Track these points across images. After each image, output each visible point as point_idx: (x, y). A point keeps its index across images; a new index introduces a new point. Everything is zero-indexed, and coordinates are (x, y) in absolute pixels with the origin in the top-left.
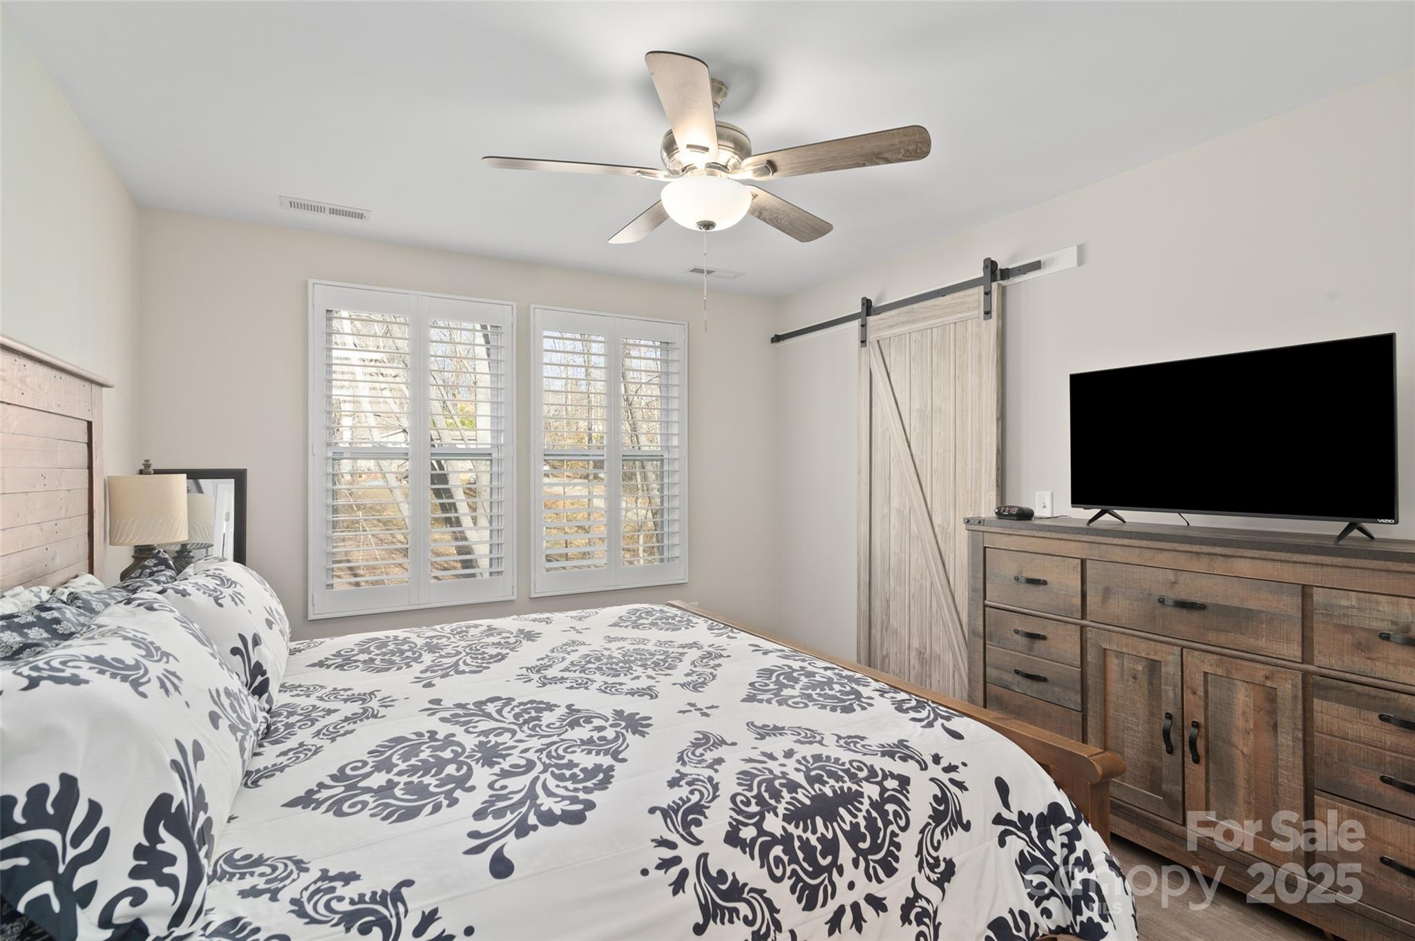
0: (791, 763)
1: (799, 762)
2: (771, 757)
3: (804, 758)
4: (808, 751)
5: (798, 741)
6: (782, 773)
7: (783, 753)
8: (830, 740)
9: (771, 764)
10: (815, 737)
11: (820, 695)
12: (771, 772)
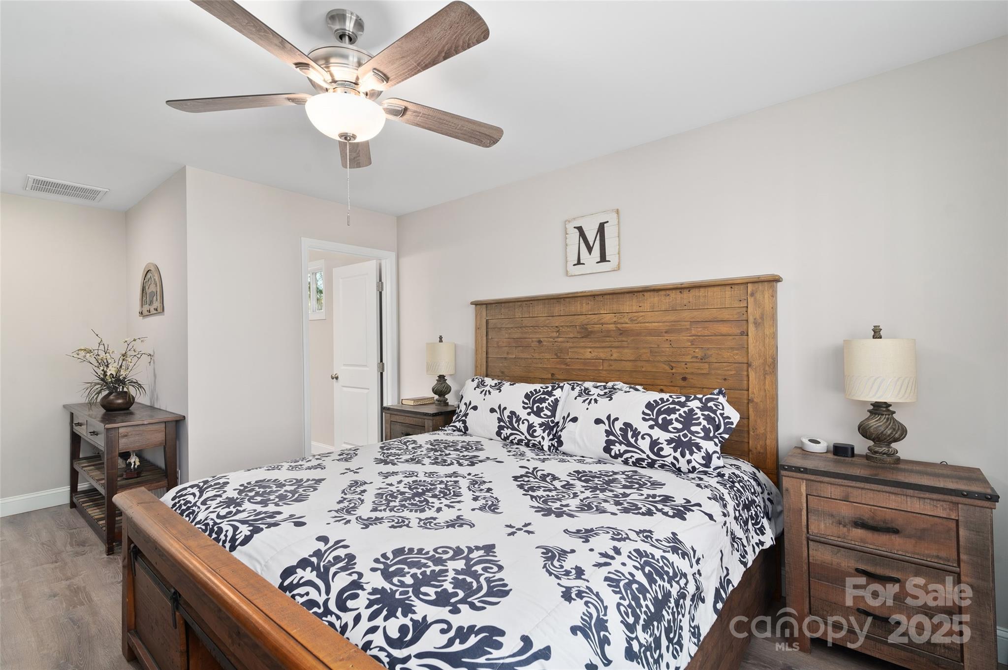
0: (437, 505)
1: (433, 507)
2: (449, 506)
3: (430, 509)
4: (429, 513)
5: (435, 519)
6: (441, 500)
7: (442, 509)
8: (414, 523)
9: (447, 502)
10: (424, 523)
11: (425, 565)
12: (446, 499)
